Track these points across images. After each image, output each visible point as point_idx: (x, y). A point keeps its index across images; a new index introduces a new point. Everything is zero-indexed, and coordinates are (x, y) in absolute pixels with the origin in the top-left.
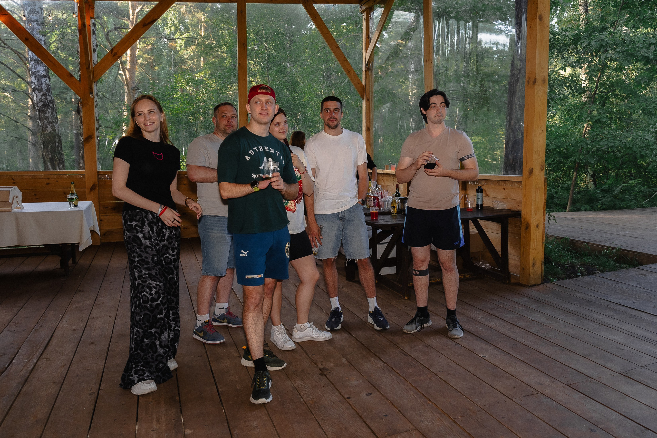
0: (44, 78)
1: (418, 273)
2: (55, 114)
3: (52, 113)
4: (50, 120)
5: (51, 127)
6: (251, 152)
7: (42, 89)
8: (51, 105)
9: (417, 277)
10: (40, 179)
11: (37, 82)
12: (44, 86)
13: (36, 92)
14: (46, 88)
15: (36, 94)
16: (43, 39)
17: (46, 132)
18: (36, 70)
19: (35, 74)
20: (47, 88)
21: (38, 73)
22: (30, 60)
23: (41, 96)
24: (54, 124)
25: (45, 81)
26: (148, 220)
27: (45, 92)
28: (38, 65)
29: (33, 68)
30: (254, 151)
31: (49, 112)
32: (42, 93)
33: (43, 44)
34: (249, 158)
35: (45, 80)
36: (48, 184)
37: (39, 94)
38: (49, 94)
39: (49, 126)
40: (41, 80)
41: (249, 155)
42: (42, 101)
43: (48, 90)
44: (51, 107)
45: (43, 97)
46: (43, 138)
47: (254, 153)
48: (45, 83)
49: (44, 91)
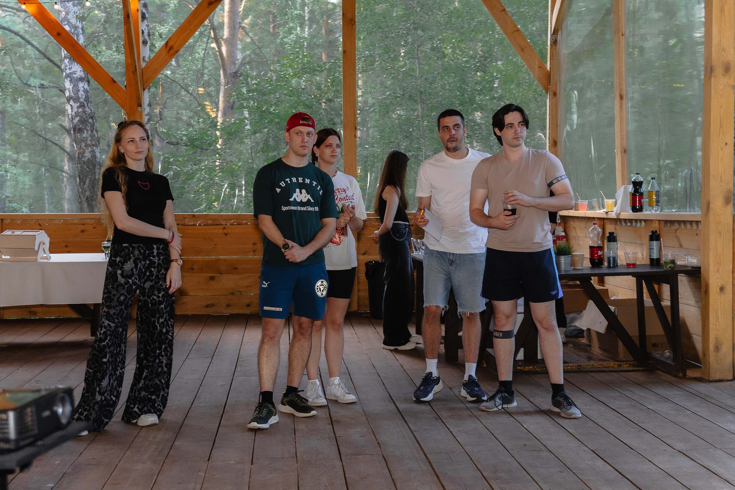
0: (82, 82)
1: (501, 335)
2: (96, 133)
3: (92, 131)
4: (89, 142)
5: (89, 152)
6: (282, 184)
7: (79, 98)
8: (90, 121)
9: (499, 339)
10: (73, 224)
11: (73, 88)
12: (81, 93)
13: (72, 102)
14: (84, 97)
15: (71, 105)
16: (80, 26)
17: (83, 160)
18: (72, 71)
19: (70, 78)
20: (86, 97)
21: (74, 76)
22: (63, 56)
23: (78, 108)
24: (94, 148)
25: (83, 87)
26: (134, 256)
27: (83, 102)
28: (73, 64)
29: (67, 68)
30: (286, 182)
31: (87, 131)
32: (78, 104)
33: (81, 32)
34: (280, 190)
35: (82, 85)
36: (83, 231)
37: (75, 105)
38: (87, 105)
39: (87, 151)
40: (78, 85)
41: (280, 187)
42: (79, 116)
43: (87, 99)
44: (91, 123)
45: (80, 110)
46: (80, 168)
47: (285, 185)
48: (82, 89)
49: (82, 100)
